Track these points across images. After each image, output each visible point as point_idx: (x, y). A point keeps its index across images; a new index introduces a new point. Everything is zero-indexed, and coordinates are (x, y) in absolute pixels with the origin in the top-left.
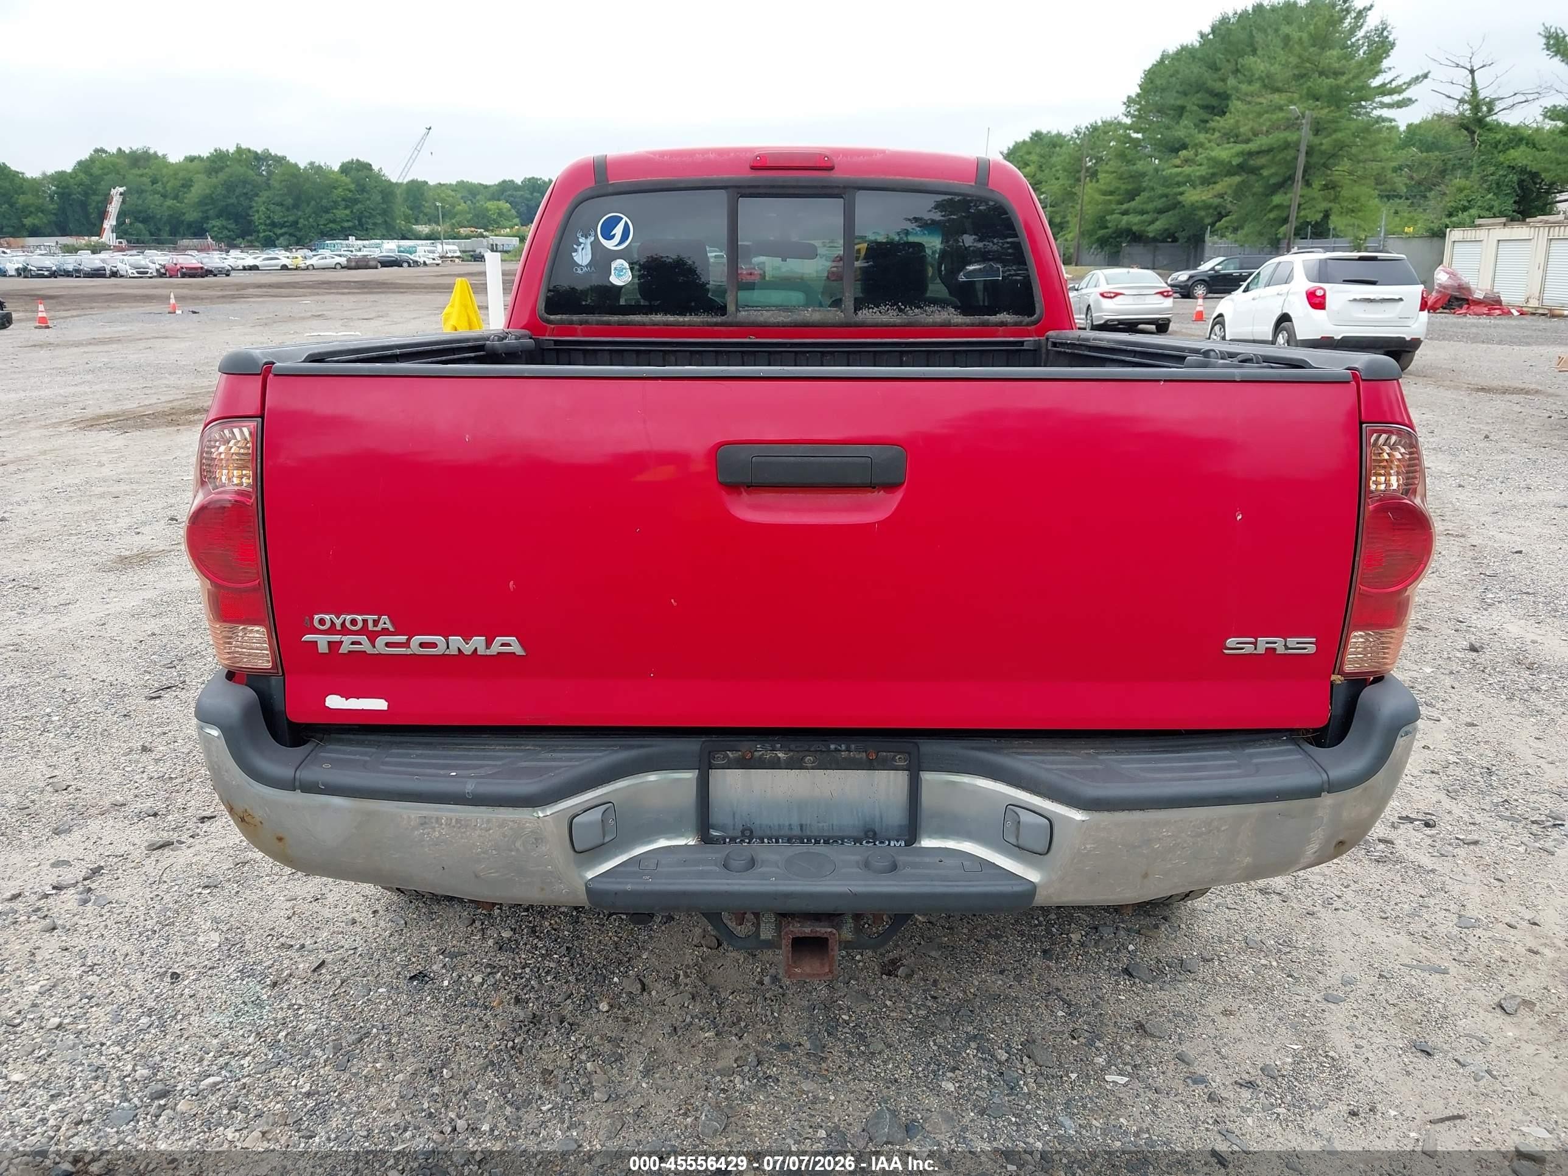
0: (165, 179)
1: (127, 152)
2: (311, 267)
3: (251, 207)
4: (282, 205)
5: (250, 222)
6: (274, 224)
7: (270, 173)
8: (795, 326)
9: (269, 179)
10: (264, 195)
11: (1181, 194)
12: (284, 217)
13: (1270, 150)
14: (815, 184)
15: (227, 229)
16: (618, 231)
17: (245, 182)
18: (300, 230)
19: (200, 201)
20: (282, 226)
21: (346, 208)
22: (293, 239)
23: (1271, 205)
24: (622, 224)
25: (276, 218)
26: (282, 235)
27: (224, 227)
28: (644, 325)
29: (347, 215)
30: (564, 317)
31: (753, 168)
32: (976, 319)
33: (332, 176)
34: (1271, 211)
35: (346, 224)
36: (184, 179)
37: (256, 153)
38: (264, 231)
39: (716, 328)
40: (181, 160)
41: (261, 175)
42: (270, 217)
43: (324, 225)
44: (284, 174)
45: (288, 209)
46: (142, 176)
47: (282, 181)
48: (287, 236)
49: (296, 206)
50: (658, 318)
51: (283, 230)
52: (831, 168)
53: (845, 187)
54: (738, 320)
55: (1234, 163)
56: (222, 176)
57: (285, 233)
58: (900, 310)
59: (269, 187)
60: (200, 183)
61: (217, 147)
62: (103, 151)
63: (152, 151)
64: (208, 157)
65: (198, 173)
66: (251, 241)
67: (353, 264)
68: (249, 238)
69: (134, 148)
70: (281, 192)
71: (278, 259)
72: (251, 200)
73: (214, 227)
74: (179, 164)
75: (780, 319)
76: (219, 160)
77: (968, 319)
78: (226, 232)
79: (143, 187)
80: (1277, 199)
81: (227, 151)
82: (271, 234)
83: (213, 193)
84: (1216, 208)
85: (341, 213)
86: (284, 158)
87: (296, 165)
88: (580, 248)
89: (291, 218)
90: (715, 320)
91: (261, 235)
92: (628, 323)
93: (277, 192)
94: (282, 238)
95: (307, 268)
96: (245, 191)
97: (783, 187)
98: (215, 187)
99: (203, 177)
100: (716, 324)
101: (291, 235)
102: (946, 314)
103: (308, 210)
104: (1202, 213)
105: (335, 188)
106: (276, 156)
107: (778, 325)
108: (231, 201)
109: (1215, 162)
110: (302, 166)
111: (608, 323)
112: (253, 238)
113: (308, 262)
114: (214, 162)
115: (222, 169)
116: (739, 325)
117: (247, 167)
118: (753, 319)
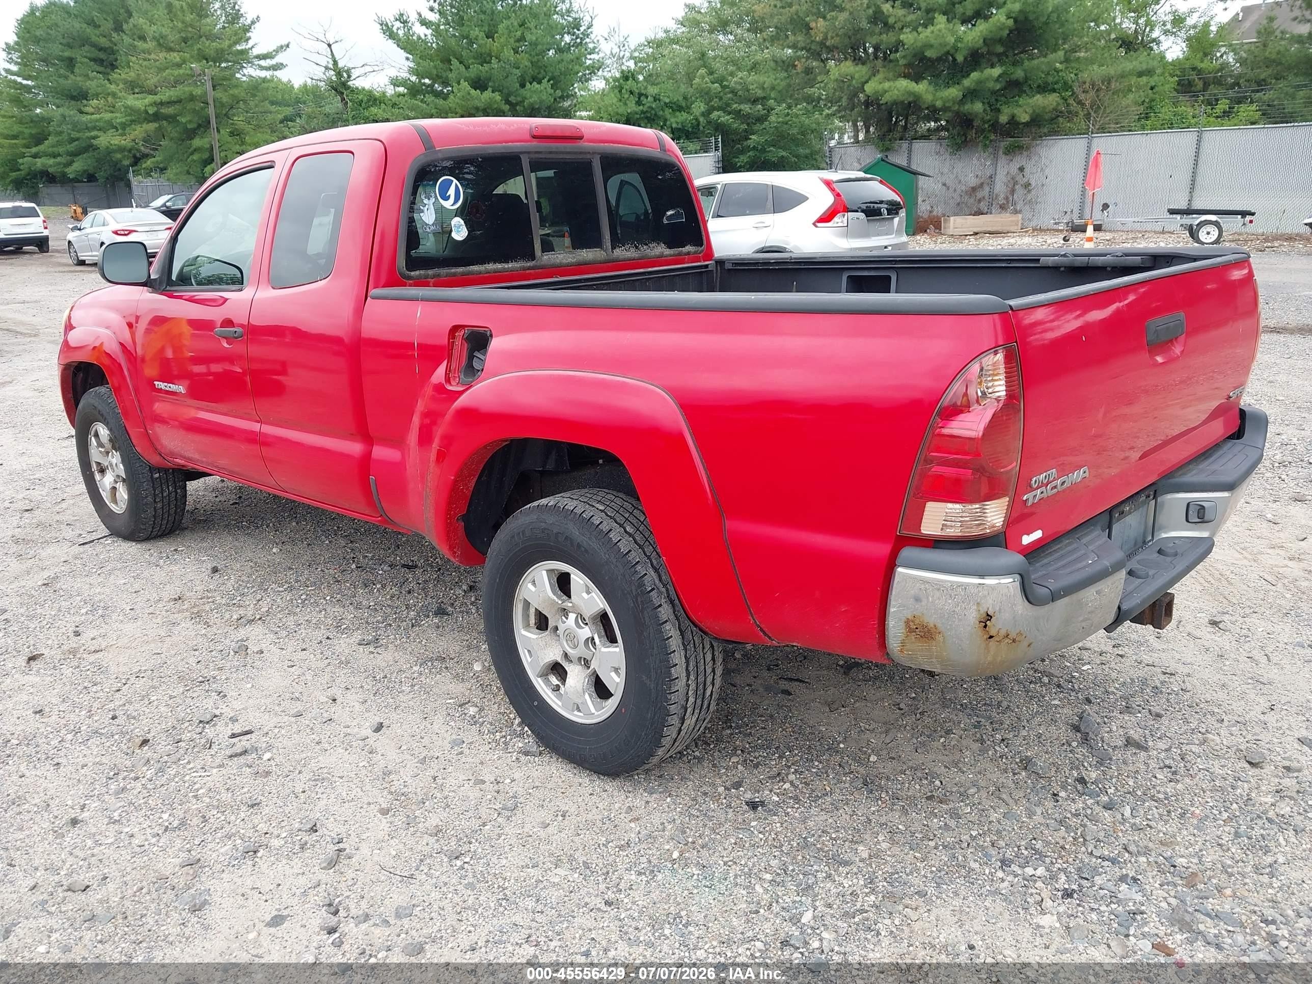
11: (94, 138)
13: (179, 101)
16: (452, 192)
23: (192, 149)
24: (453, 186)
28: (480, 273)
30: (422, 272)
32: (676, 251)
34: (192, 154)
39: (528, 272)
50: (491, 266)
52: (582, 139)
54: (543, 263)
55: (151, 112)
75: (570, 260)
77: (672, 252)
80: (197, 142)
84: (130, 151)
88: (425, 209)
92: (469, 273)
100: (529, 268)
102: (660, 248)
104: (119, 156)
107: (568, 265)
109: (130, 110)
111: (454, 275)
116: (543, 267)
118: (552, 261)
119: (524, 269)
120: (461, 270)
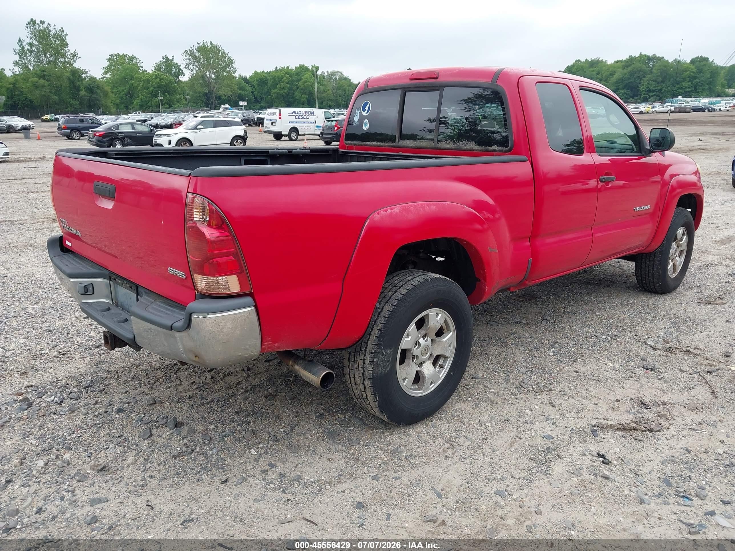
0: (603, 72)
1: (590, 60)
2: (655, 112)
3: (640, 83)
4: (656, 81)
5: (638, 90)
6: (650, 91)
7: (654, 66)
8: (418, 148)
9: (652, 69)
10: (648, 77)
12: (656, 87)
14: (430, 85)
15: (626, 94)
16: (367, 108)
17: (640, 71)
18: (662, 93)
19: (617, 81)
20: (654, 91)
21: (689, 81)
22: (658, 98)
24: (368, 105)
25: (651, 88)
26: (653, 96)
27: (625, 93)
28: (371, 146)
29: (689, 85)
31: (411, 79)
32: (484, 148)
33: (685, 65)
35: (687, 90)
36: (611, 71)
37: (649, 56)
38: (644, 94)
40: (613, 63)
41: (649, 67)
42: (648, 87)
43: (676, 90)
44: (660, 66)
45: (658, 83)
46: (593, 71)
47: (658, 70)
48: (655, 97)
49: (663, 82)
50: (375, 143)
51: (654, 93)
52: (437, 78)
53: (440, 86)
54: (398, 145)
56: (630, 69)
57: (655, 95)
58: (455, 142)
59: (651, 72)
60: (619, 73)
61: (631, 55)
62: (579, 61)
63: (600, 59)
64: (625, 60)
65: (619, 68)
66: (636, 100)
67: (677, 110)
68: (636, 98)
69: (593, 59)
70: (657, 75)
71: (639, 108)
72: (641, 79)
73: (620, 93)
74: (611, 65)
76: (631, 60)
77: (480, 148)
78: (625, 95)
79: (592, 76)
81: (635, 57)
82: (647, 96)
83: (624, 77)
85: (685, 84)
86: (662, 58)
87: (668, 61)
88: (356, 115)
89: (659, 88)
90: (391, 144)
91: (642, 96)
92: (366, 145)
93: (654, 75)
94: (652, 98)
95: (653, 113)
96: (639, 75)
97: (419, 87)
98: (625, 74)
99: (620, 70)
100: (392, 147)
101: (657, 96)
102: (472, 145)
103: (669, 84)
105: (686, 71)
106: (659, 57)
107: (412, 147)
108: (631, 80)
110: (670, 61)
112: (638, 98)
113: (654, 110)
114: (627, 62)
115: (630, 65)
116: (399, 147)
117: (643, 63)
118: (403, 144)
119: (390, 146)
120: (363, 143)
